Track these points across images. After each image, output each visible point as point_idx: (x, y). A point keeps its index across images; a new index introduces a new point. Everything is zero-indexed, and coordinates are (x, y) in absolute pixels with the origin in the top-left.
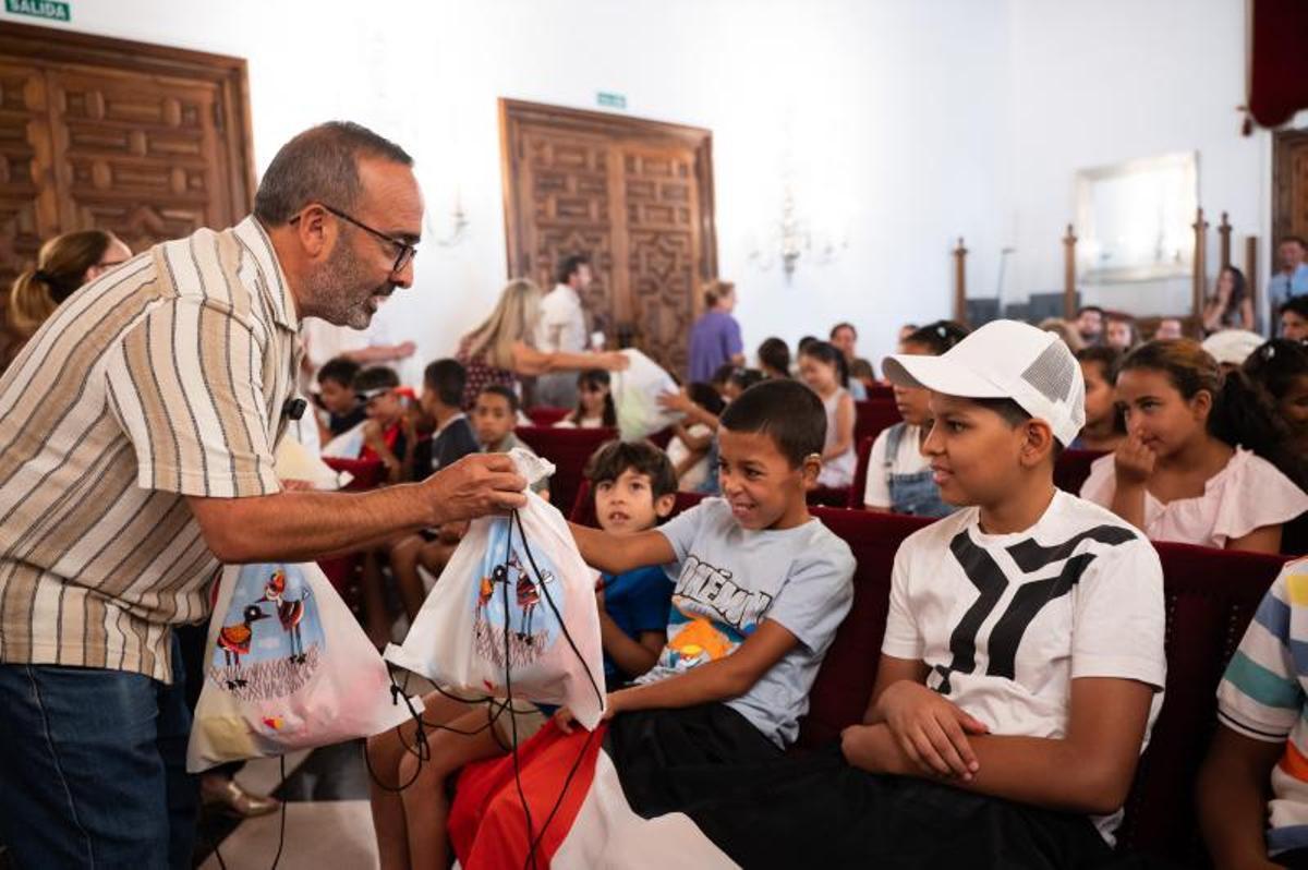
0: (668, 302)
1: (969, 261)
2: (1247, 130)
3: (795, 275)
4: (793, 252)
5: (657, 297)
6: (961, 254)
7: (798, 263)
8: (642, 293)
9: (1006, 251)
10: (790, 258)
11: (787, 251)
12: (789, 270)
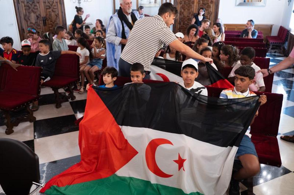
0: (53, 11)
5: (50, 10)
8: (47, 9)
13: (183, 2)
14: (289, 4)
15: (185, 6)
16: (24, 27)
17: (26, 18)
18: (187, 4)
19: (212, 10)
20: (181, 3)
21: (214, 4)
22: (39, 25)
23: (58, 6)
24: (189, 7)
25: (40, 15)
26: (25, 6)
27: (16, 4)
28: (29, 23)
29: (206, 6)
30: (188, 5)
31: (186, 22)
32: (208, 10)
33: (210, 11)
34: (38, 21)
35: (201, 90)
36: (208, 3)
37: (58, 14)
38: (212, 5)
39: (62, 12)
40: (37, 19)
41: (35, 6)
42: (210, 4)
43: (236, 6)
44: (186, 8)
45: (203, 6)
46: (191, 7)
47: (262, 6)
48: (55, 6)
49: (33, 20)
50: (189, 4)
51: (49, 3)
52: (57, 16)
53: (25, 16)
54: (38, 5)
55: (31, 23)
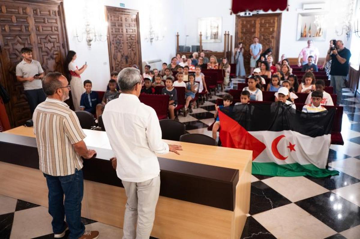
0: (133, 50)
1: (179, 37)
2: (231, 14)
3: (153, 43)
4: (152, 38)
5: (131, 49)
6: (178, 36)
7: (153, 40)
9: (187, 36)
10: (152, 39)
11: (151, 38)
12: (151, 42)
13: (244, 38)
14: (348, 39)
15: (247, 41)
16: (114, 65)
17: (115, 58)
18: (248, 39)
19: (273, 44)
20: (242, 38)
21: (275, 39)
22: (122, 63)
23: (136, 46)
24: (250, 42)
25: (124, 54)
26: (114, 47)
27: (109, 46)
28: (116, 61)
29: (267, 41)
30: (249, 41)
31: (247, 57)
32: (269, 45)
33: (272, 46)
34: (122, 59)
35: (292, 105)
36: (269, 39)
37: (136, 53)
38: (273, 40)
39: (139, 51)
40: (122, 58)
41: (121, 46)
42: (271, 39)
43: (296, 40)
44: (248, 44)
45: (264, 41)
46: (252, 42)
47: (322, 41)
48: (134, 45)
49: (119, 59)
50: (250, 39)
51: (130, 43)
52: (135, 54)
53: (114, 55)
54: (123, 45)
55: (118, 61)
